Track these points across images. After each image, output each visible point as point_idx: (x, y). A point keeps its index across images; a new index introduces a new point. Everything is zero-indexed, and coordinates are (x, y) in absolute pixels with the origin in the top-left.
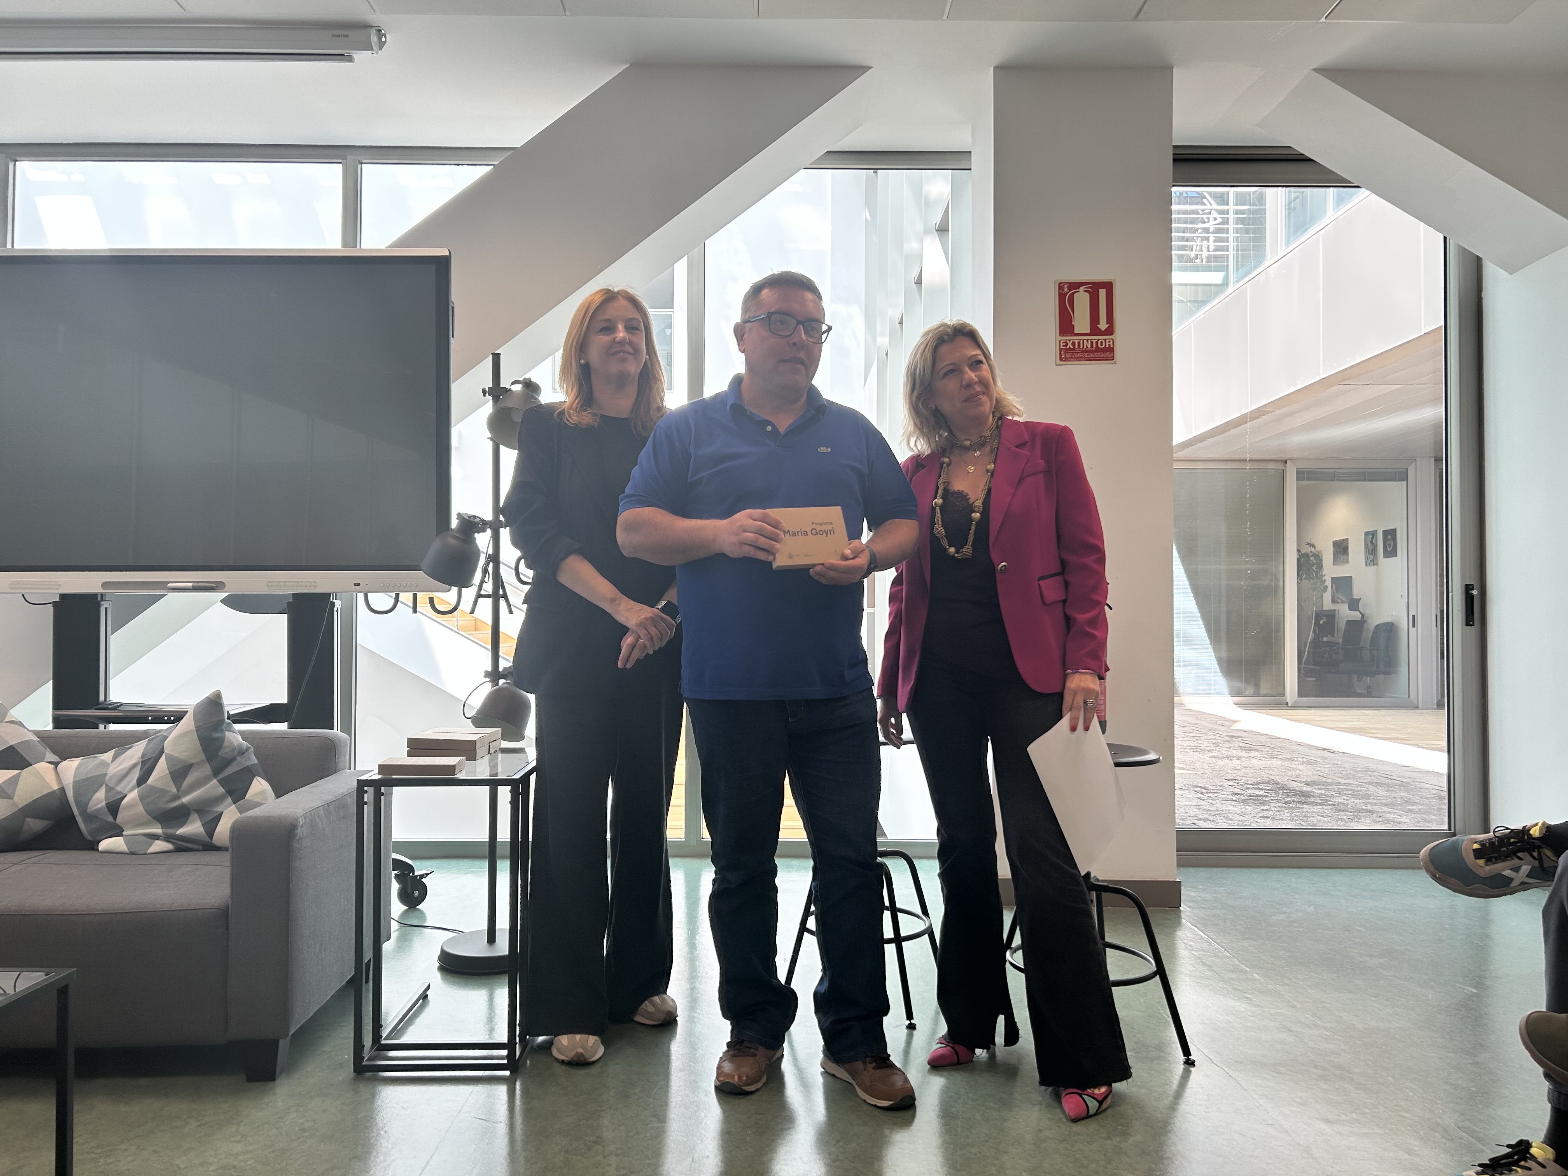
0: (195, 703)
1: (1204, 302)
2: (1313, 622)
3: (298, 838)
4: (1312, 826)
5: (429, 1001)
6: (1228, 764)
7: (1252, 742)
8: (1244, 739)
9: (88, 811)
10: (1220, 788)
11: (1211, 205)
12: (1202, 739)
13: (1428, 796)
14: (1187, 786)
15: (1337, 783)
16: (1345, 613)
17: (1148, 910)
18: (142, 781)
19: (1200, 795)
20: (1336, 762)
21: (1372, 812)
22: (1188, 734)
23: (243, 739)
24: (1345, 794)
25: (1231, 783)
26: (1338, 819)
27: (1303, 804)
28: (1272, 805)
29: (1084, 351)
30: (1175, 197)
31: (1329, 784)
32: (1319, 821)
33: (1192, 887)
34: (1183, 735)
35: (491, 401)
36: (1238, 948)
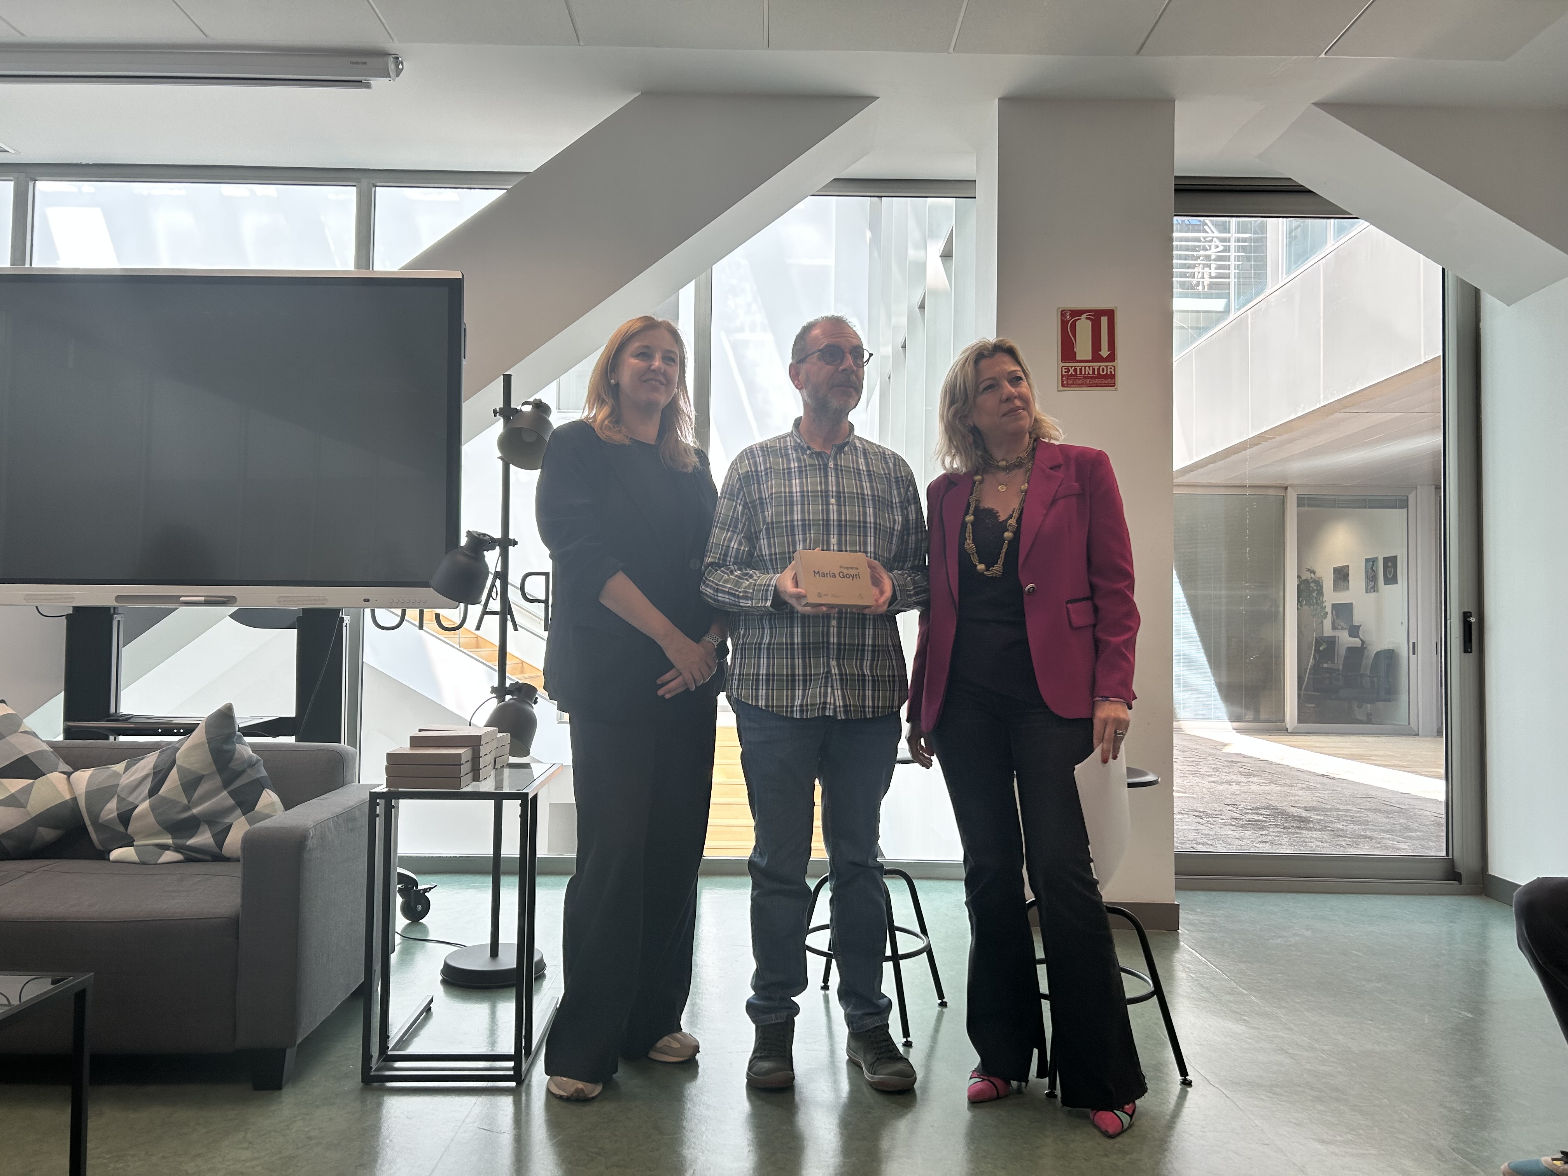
0: (206, 716)
1: (1206, 329)
2: (1313, 648)
3: (308, 849)
4: (1311, 851)
5: (432, 1014)
6: (1227, 789)
7: (1251, 767)
8: (1244, 764)
9: (100, 821)
10: (1219, 813)
11: (1213, 232)
12: (1201, 764)
13: (1427, 823)
14: (1186, 810)
15: (1336, 809)
16: (1345, 639)
17: (1147, 932)
18: (153, 791)
19: (1199, 820)
20: (1335, 788)
21: (1371, 838)
22: (1187, 759)
23: (253, 751)
24: (1344, 820)
25: (1230, 808)
26: (1337, 845)
27: (1302, 829)
28: (1271, 830)
29: (1084, 378)
30: (1177, 224)
31: (1328, 810)
32: (1319, 846)
33: (1191, 911)
34: (1182, 759)
35: (502, 419)
36: (1236, 971)
